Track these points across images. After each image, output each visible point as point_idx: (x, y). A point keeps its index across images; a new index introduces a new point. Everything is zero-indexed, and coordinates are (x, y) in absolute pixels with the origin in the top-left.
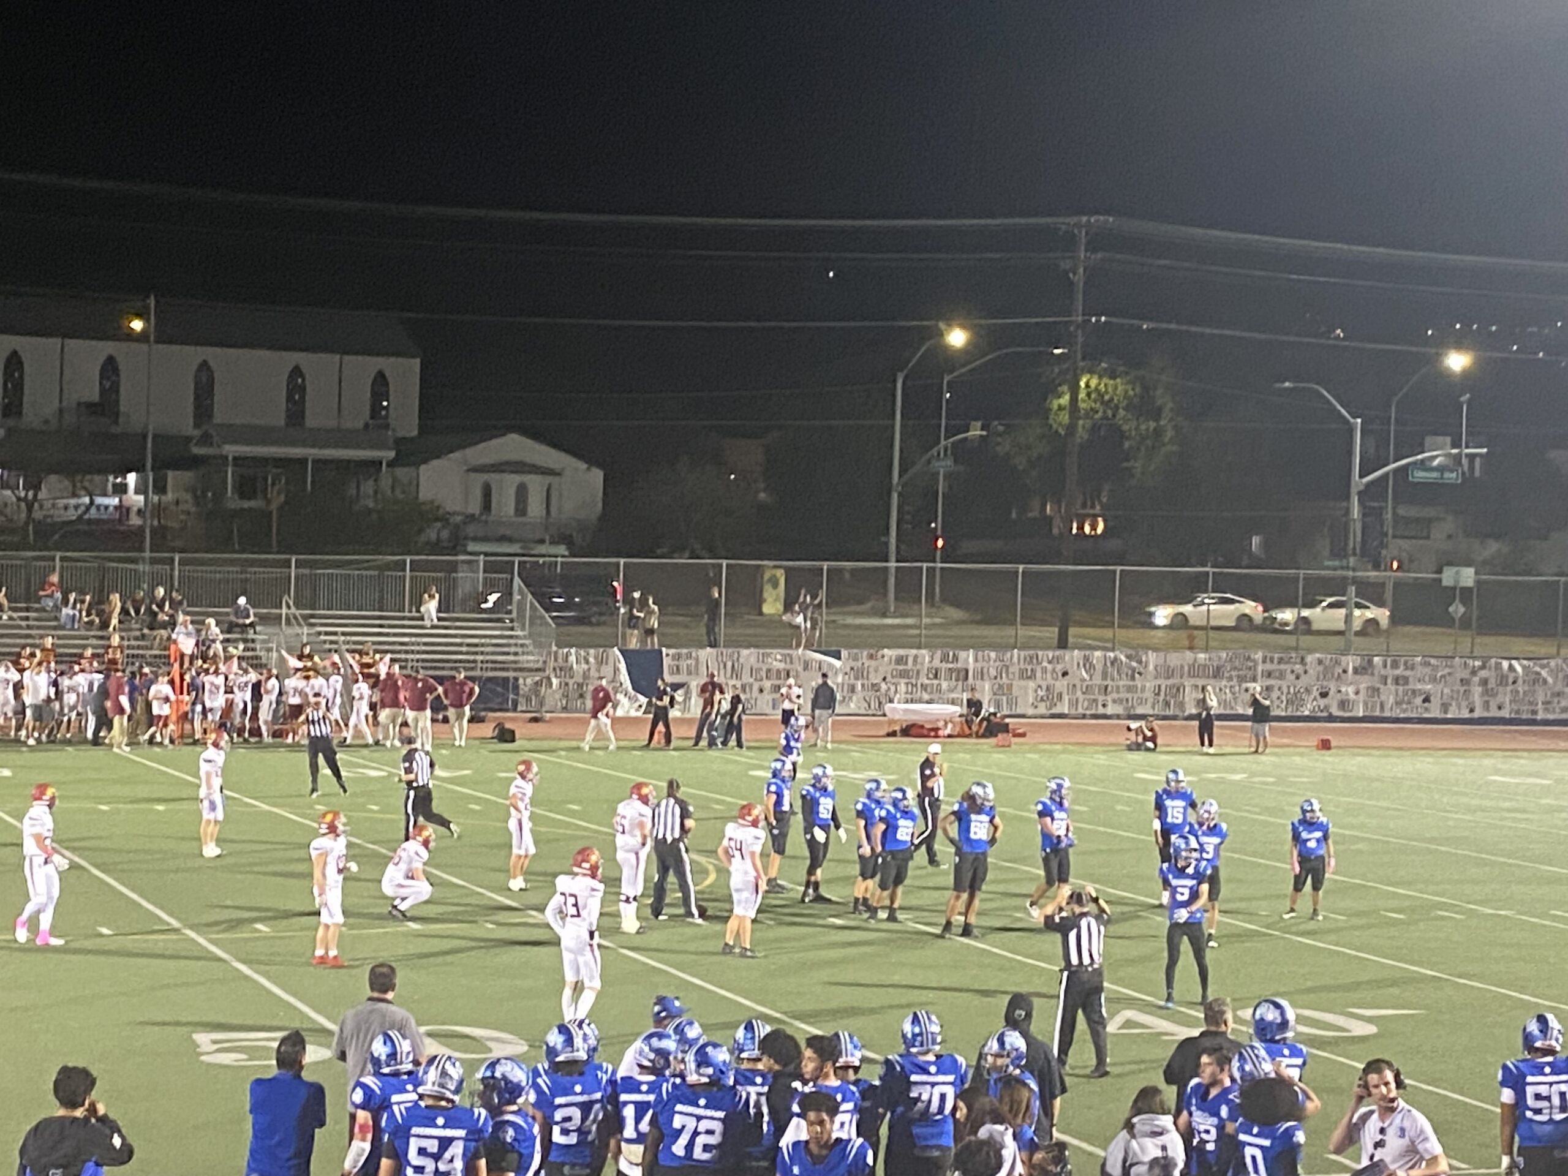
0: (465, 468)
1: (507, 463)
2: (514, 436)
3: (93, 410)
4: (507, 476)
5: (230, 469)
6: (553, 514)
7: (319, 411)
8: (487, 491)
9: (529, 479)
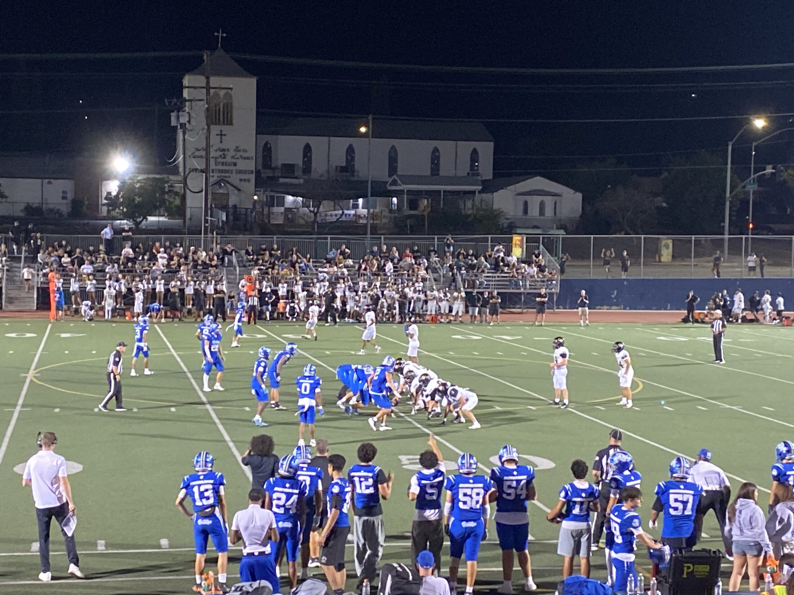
0: (515, 193)
1: (535, 191)
2: (539, 178)
3: (343, 169)
4: (535, 197)
5: (405, 196)
6: (557, 215)
7: (446, 169)
8: (526, 204)
9: (545, 198)
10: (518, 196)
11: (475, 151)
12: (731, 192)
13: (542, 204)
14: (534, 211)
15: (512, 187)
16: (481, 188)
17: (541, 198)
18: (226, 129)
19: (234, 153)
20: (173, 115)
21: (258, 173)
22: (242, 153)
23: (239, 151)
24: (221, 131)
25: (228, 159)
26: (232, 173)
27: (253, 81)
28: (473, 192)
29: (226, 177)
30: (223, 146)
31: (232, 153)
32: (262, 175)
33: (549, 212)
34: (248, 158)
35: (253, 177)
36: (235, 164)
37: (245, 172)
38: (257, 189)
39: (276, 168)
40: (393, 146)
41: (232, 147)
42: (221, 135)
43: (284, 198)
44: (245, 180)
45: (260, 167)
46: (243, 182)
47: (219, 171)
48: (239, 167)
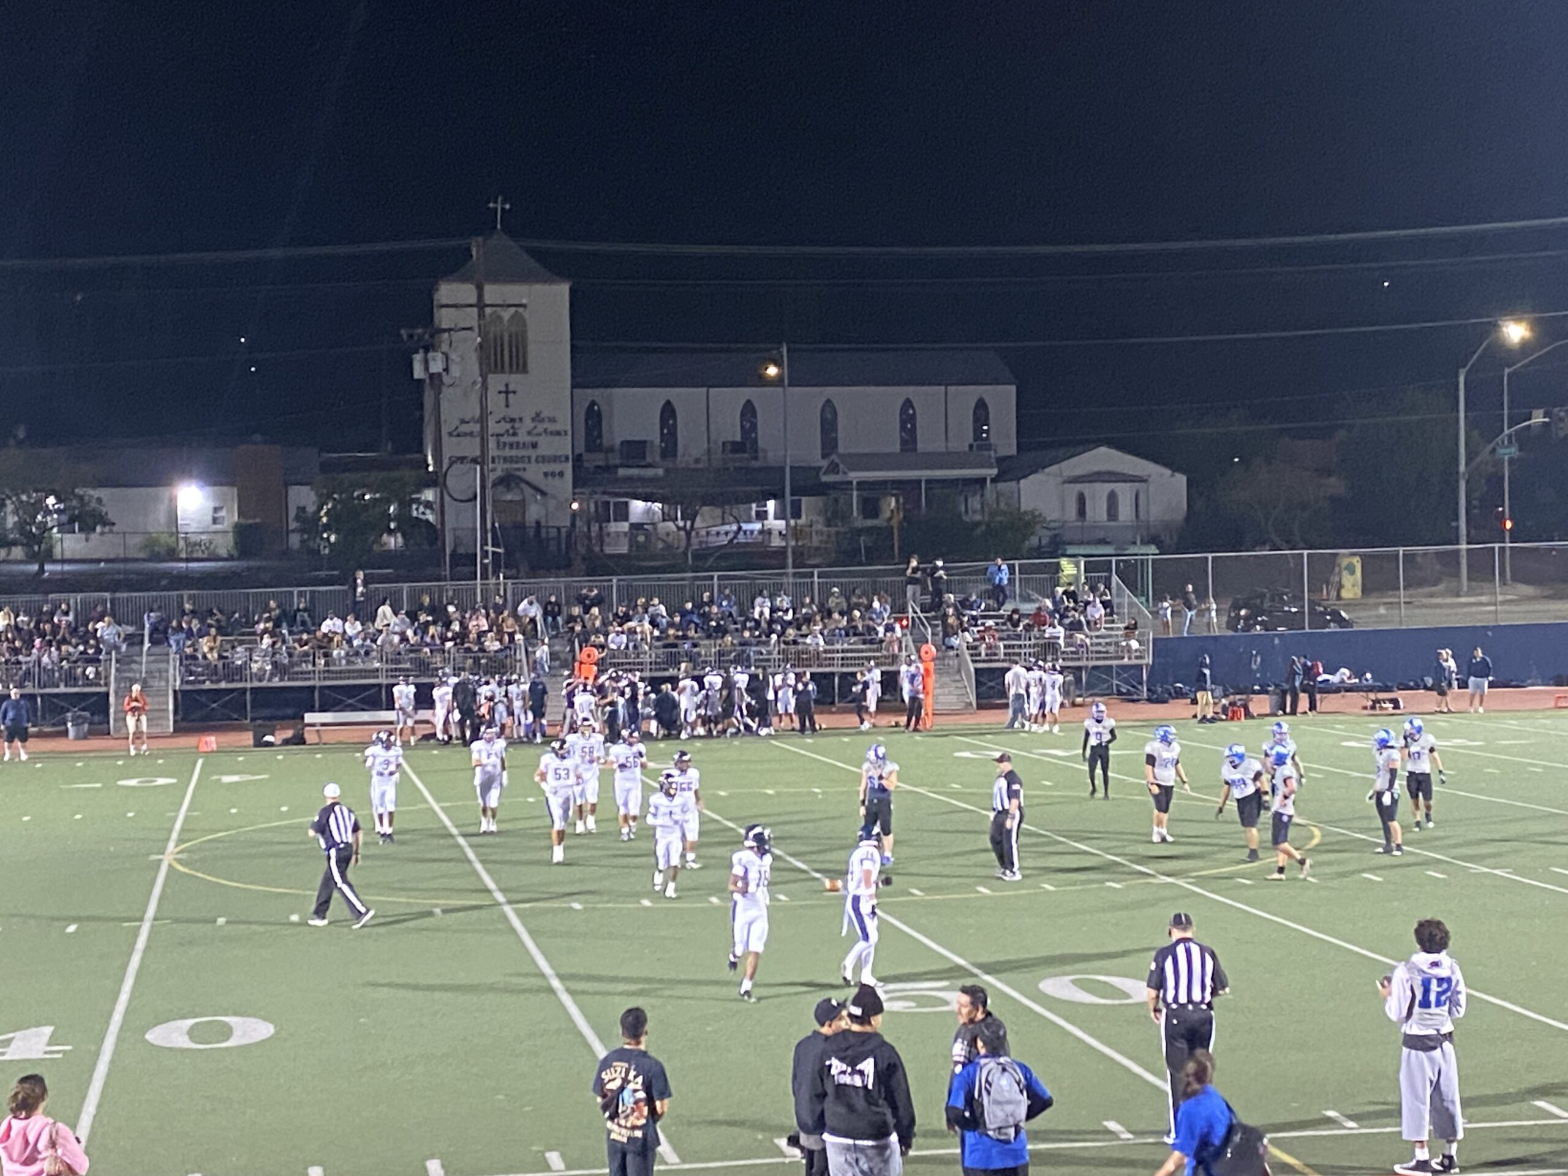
0: (1060, 480)
1: (1098, 473)
2: (1103, 449)
3: (736, 447)
4: (1098, 486)
5: (855, 493)
6: (1142, 517)
7: (928, 441)
8: (1081, 500)
9: (1118, 487)
10: (1067, 485)
11: (981, 406)
12: (1467, 464)
13: (1112, 498)
14: (1097, 511)
15: (1054, 468)
16: (994, 472)
17: (1109, 487)
18: (515, 380)
19: (531, 425)
20: (418, 358)
21: (577, 460)
22: (546, 425)
23: (542, 421)
24: (507, 386)
25: (522, 437)
26: (529, 461)
27: (563, 290)
28: (981, 481)
29: (518, 469)
30: (513, 413)
31: (528, 424)
32: (586, 464)
33: (1125, 512)
34: (558, 433)
35: (568, 468)
36: (534, 446)
37: (555, 459)
38: (577, 491)
39: (611, 449)
40: (828, 401)
41: (529, 415)
42: (507, 392)
43: (626, 504)
44: (553, 474)
45: (581, 449)
46: (550, 478)
47: (505, 459)
48: (542, 451)
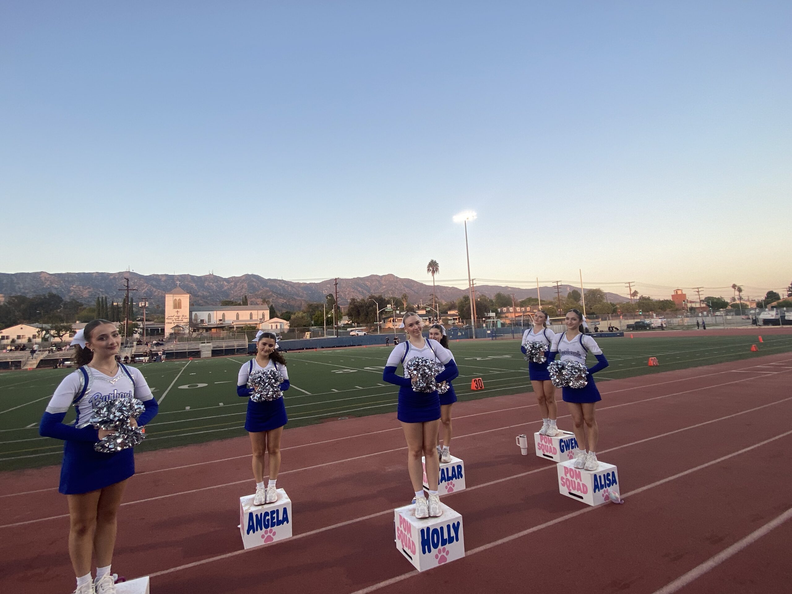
0: (268, 323)
1: (275, 322)
6: (282, 328)
7: (255, 317)
8: (272, 326)
9: (277, 324)
10: (270, 324)
11: (265, 313)
13: (277, 325)
14: (274, 328)
15: (268, 321)
16: (259, 322)
17: (276, 324)
18: (179, 310)
19: (182, 317)
20: (140, 303)
22: (185, 317)
25: (180, 319)
26: (181, 323)
27: (188, 295)
28: (257, 324)
29: (179, 324)
30: (178, 315)
31: (181, 317)
33: (279, 327)
34: (187, 318)
35: (188, 324)
36: (182, 320)
37: (186, 322)
40: (238, 313)
41: (181, 315)
42: (177, 312)
44: (185, 325)
47: (177, 323)
48: (183, 321)
